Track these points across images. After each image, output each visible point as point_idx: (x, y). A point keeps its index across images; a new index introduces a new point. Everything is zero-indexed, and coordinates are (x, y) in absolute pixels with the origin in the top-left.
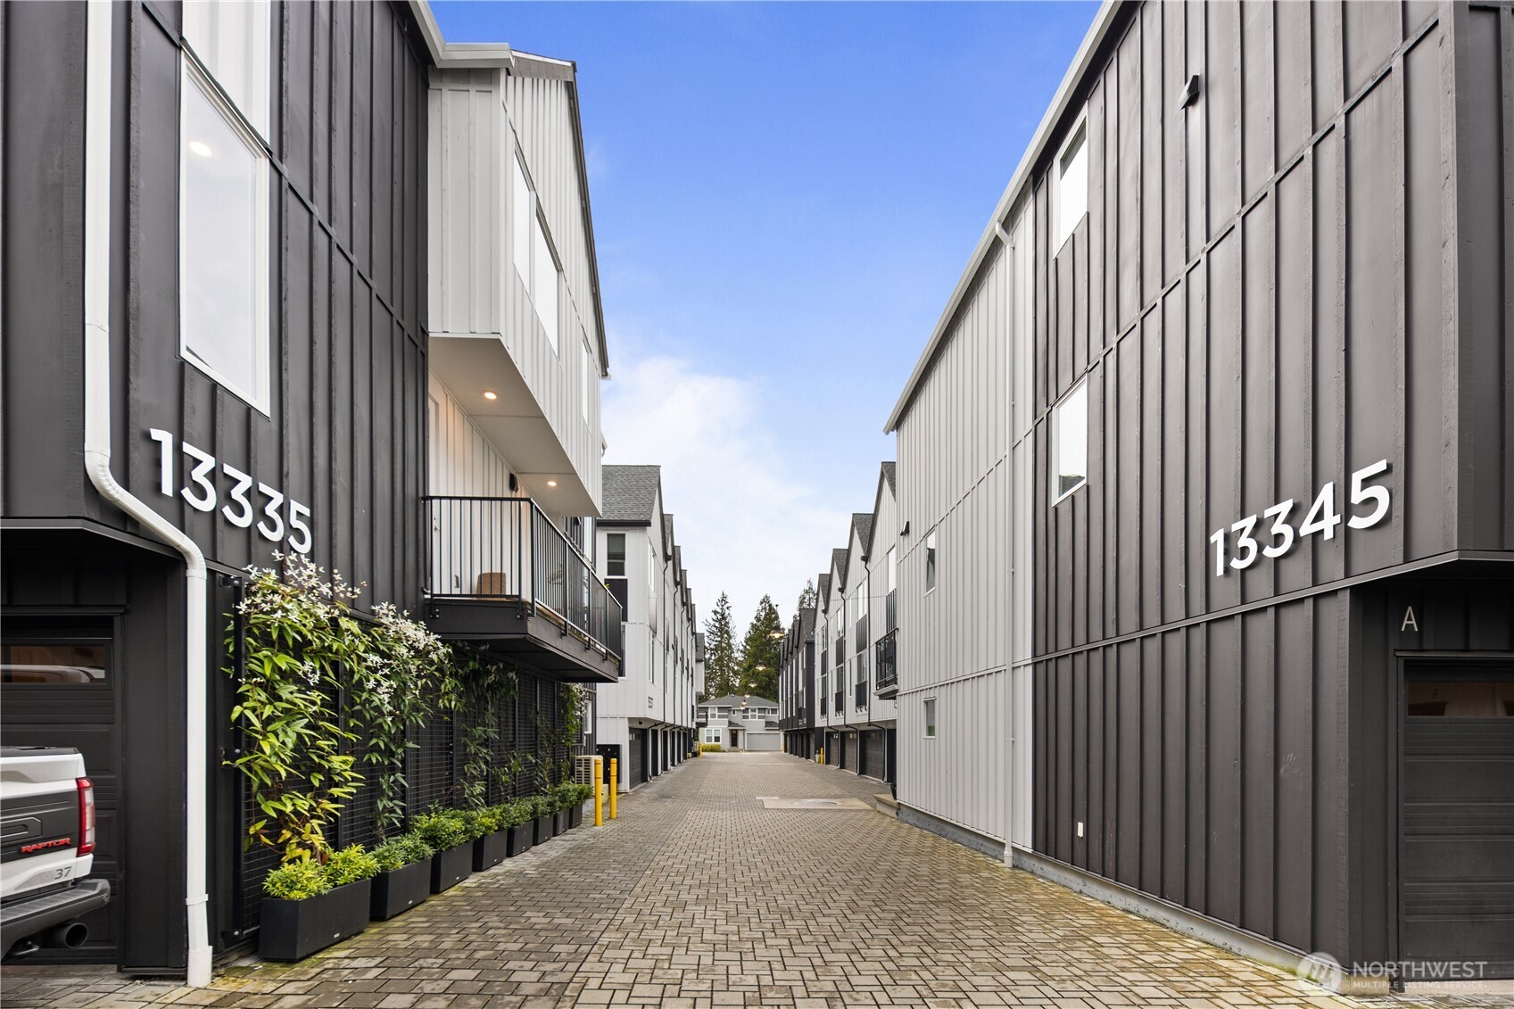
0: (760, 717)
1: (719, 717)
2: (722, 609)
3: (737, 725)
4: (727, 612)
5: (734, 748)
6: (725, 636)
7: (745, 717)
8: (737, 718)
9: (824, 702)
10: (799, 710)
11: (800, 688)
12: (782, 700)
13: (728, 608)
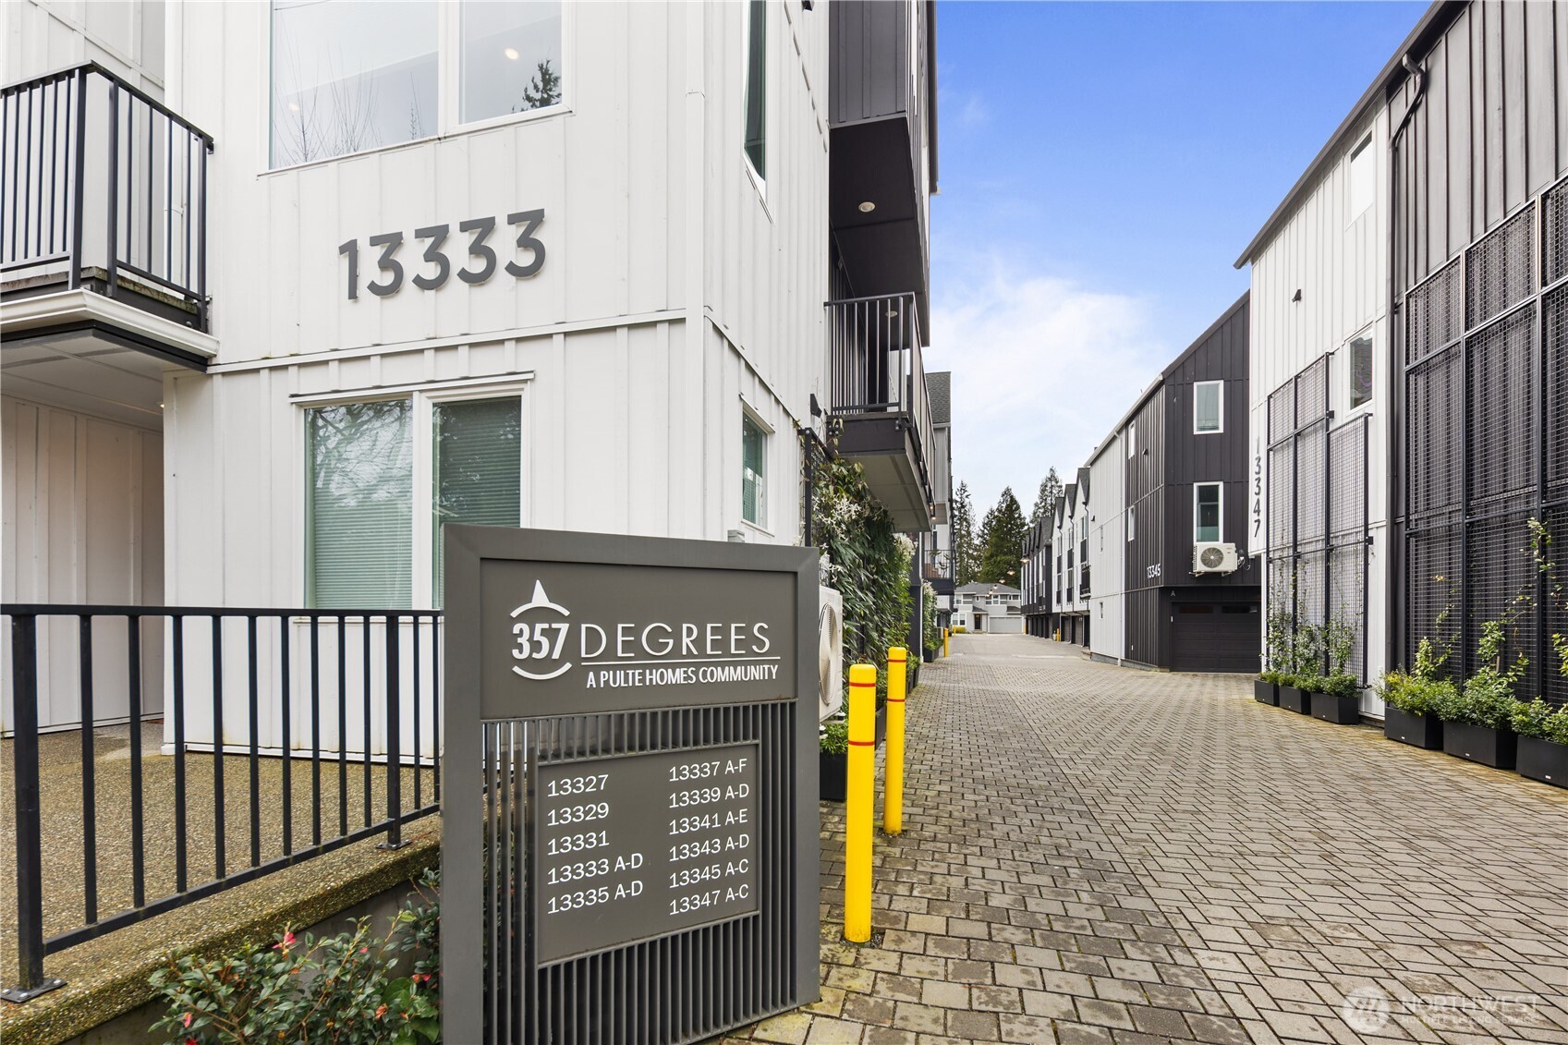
0: (1002, 603)
1: (965, 603)
2: (961, 498)
3: (981, 610)
4: (967, 500)
5: (978, 631)
6: (965, 523)
7: (987, 603)
8: (981, 603)
9: (1059, 594)
10: (1040, 599)
11: (1041, 581)
12: (1024, 588)
13: (967, 497)
